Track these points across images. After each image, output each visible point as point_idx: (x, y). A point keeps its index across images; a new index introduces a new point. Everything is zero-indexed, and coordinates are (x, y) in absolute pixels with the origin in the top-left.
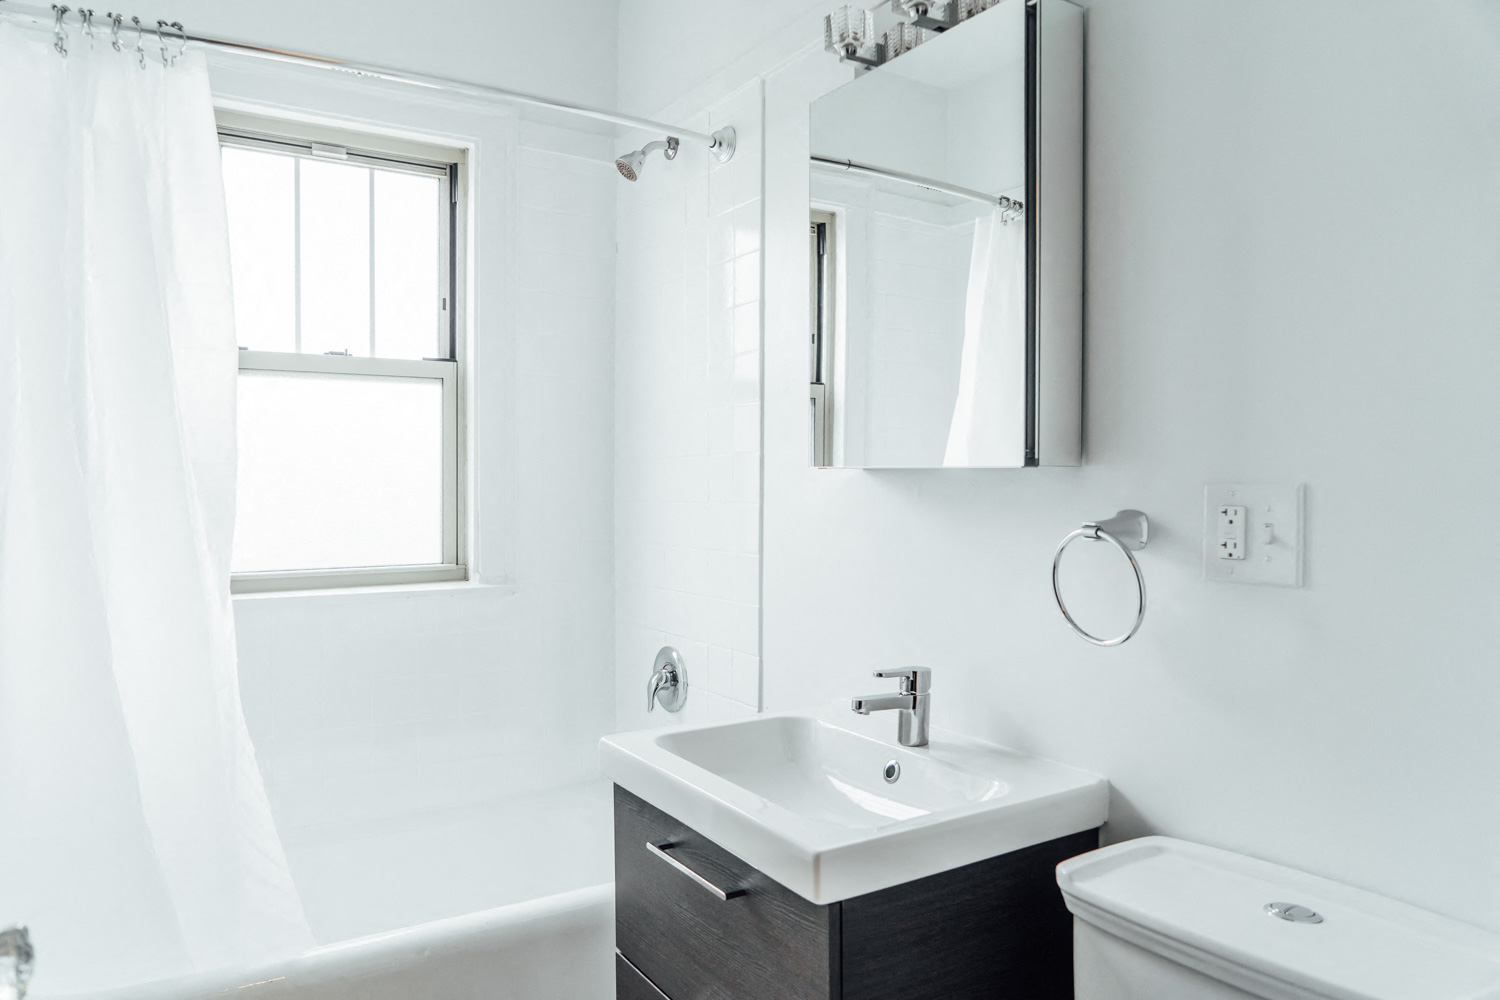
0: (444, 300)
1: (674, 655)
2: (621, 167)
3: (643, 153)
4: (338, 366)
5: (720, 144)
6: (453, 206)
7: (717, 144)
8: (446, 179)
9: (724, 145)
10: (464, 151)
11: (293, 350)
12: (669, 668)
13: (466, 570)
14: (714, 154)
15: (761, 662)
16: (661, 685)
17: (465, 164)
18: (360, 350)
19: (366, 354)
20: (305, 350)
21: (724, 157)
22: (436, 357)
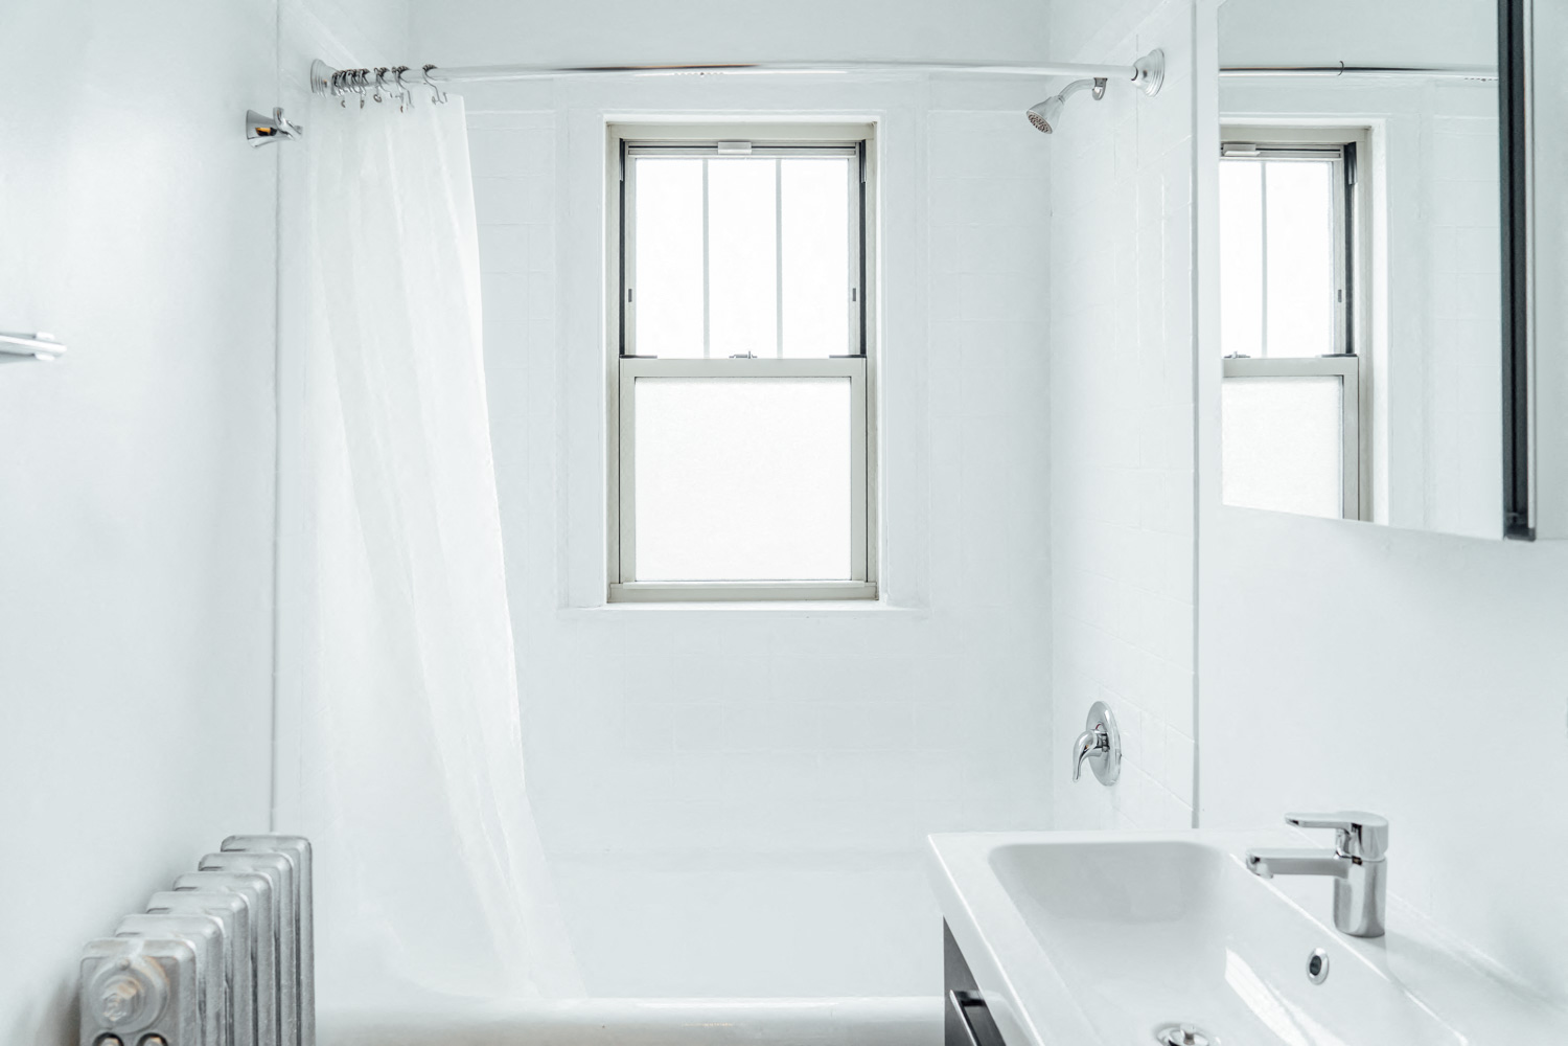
0: (854, 290)
1: (1107, 713)
2: (1032, 119)
3: (1061, 98)
4: (744, 368)
5: (1145, 74)
6: (862, 186)
7: (1140, 75)
8: (855, 158)
9: (1150, 74)
10: (872, 126)
11: (700, 355)
12: (1101, 730)
13: (876, 592)
14: (1138, 88)
15: (1197, 748)
16: (1091, 748)
17: (873, 139)
18: (765, 351)
19: (774, 355)
20: (713, 356)
21: (1152, 88)
22: (847, 354)
